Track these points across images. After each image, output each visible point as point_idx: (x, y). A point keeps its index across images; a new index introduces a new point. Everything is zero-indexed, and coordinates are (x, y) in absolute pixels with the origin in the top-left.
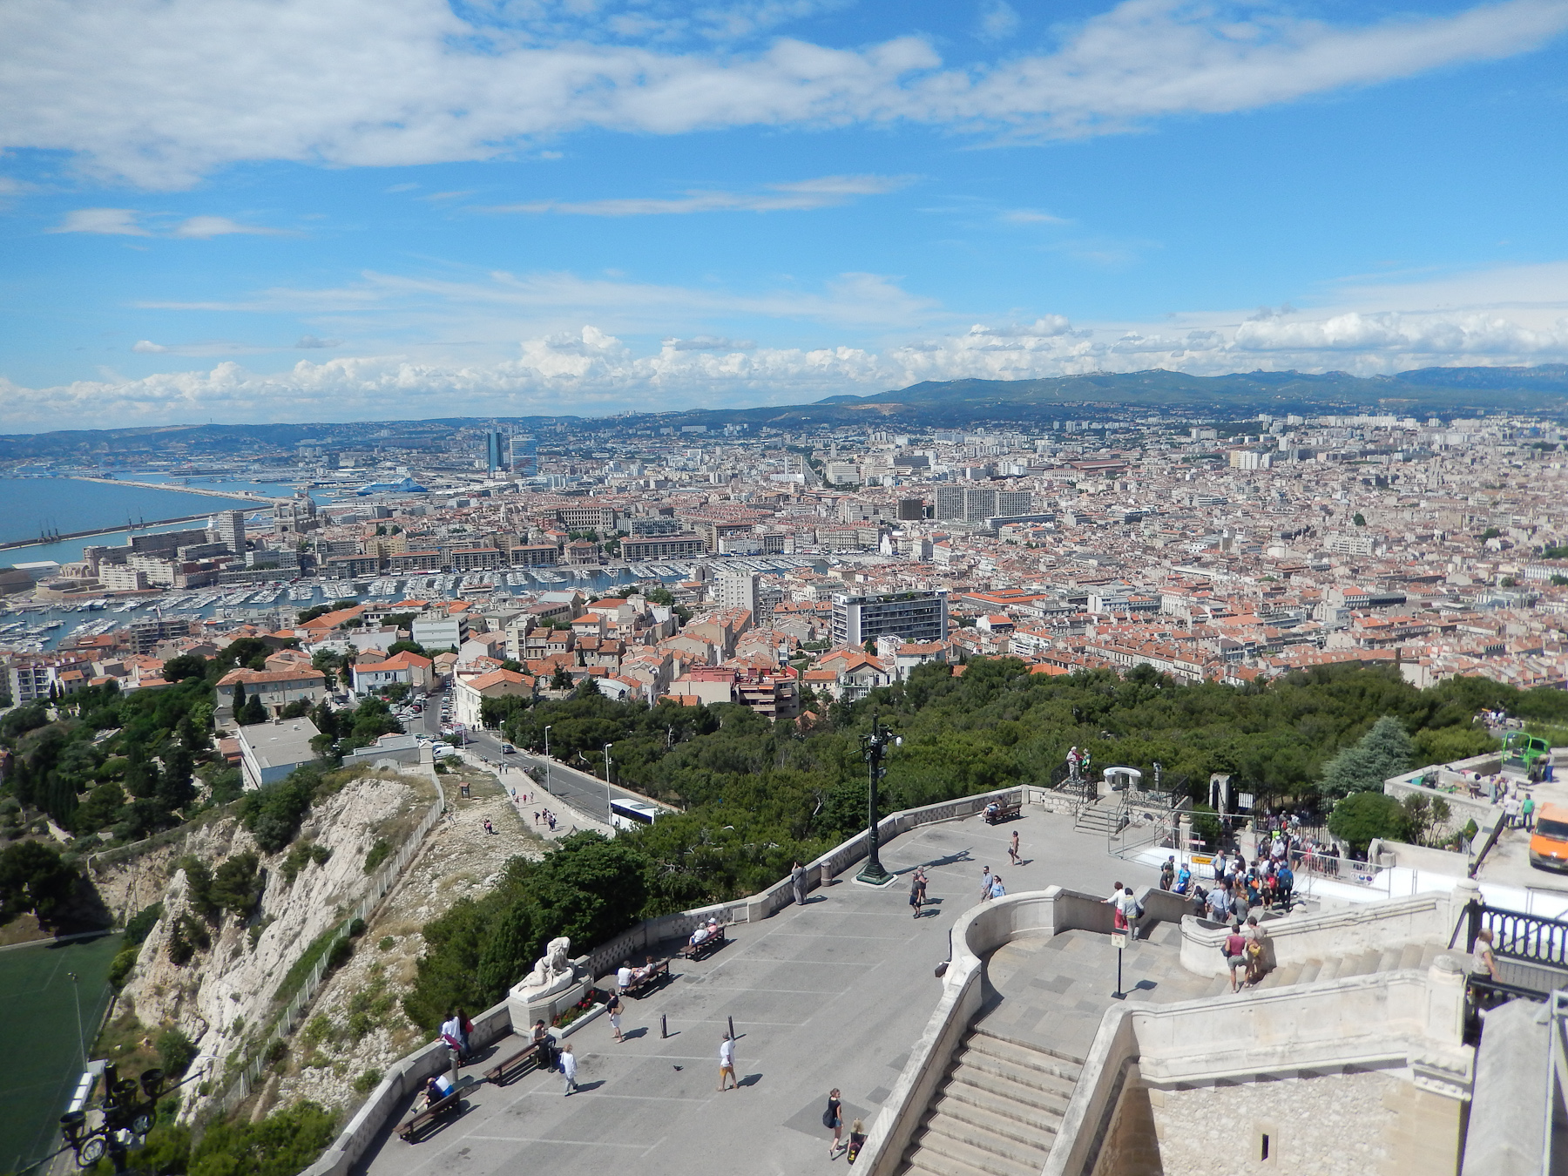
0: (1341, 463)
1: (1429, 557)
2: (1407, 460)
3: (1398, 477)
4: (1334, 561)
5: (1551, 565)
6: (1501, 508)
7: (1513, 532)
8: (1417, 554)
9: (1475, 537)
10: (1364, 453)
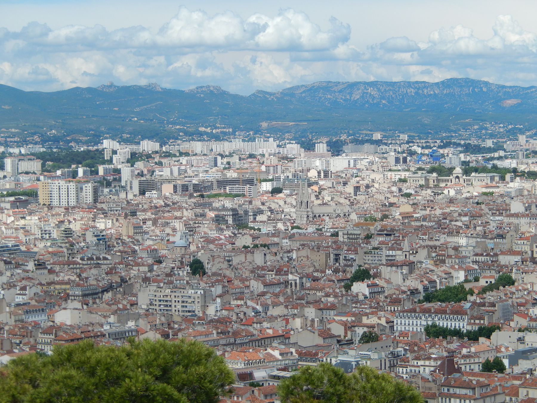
0: (191, 196)
1: (274, 312)
2: (276, 191)
3: (261, 212)
4: (143, 324)
5: (427, 311)
6: (375, 242)
7: (386, 271)
8: (259, 308)
9: (339, 281)
10: (222, 183)
